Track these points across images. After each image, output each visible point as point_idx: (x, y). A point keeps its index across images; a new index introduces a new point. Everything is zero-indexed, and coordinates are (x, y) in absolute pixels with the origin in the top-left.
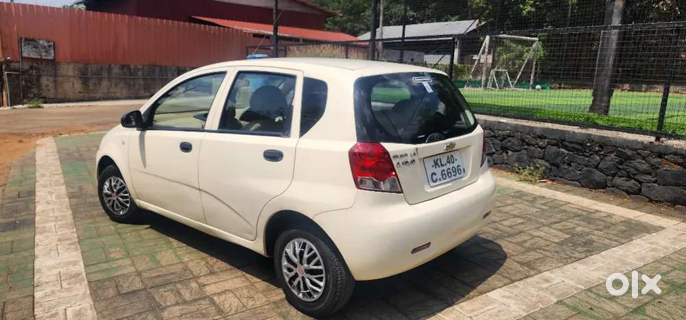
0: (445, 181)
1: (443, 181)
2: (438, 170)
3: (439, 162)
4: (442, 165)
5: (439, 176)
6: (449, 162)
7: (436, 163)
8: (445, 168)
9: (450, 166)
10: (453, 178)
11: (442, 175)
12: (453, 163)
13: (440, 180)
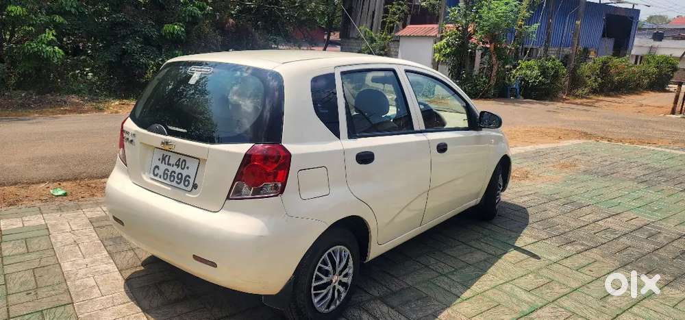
0: (164, 181)
1: (162, 180)
2: (163, 167)
3: (167, 159)
4: (169, 164)
5: (161, 172)
6: (178, 166)
7: (164, 159)
8: (171, 169)
9: (178, 170)
10: (174, 184)
11: (164, 173)
12: (183, 169)
13: (160, 177)
